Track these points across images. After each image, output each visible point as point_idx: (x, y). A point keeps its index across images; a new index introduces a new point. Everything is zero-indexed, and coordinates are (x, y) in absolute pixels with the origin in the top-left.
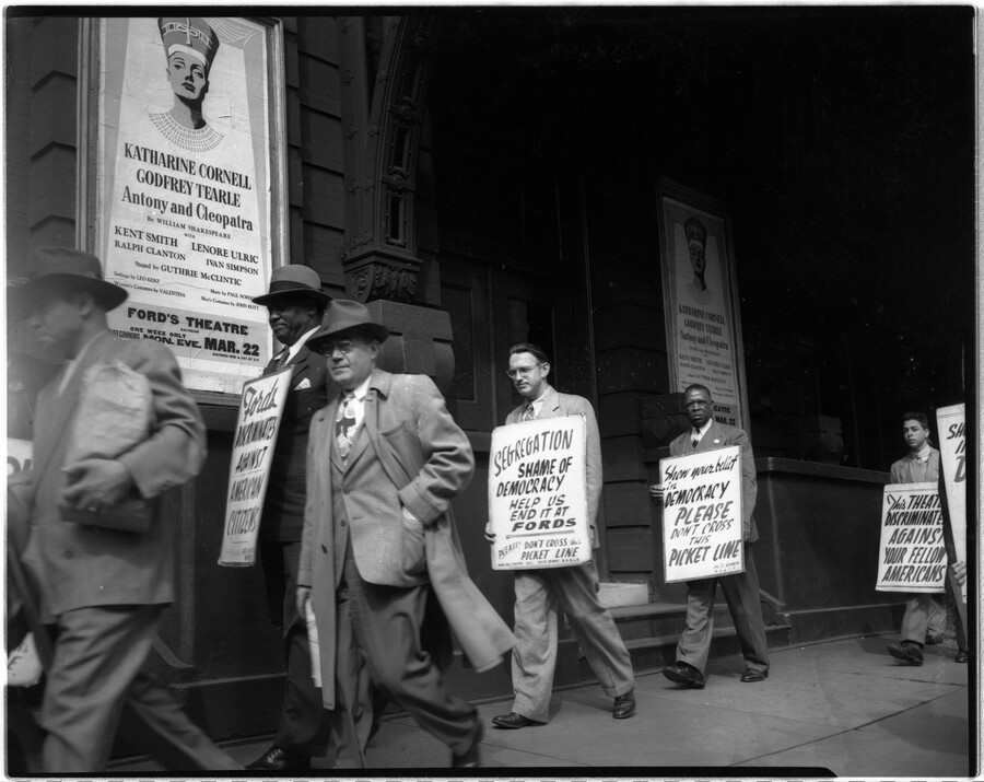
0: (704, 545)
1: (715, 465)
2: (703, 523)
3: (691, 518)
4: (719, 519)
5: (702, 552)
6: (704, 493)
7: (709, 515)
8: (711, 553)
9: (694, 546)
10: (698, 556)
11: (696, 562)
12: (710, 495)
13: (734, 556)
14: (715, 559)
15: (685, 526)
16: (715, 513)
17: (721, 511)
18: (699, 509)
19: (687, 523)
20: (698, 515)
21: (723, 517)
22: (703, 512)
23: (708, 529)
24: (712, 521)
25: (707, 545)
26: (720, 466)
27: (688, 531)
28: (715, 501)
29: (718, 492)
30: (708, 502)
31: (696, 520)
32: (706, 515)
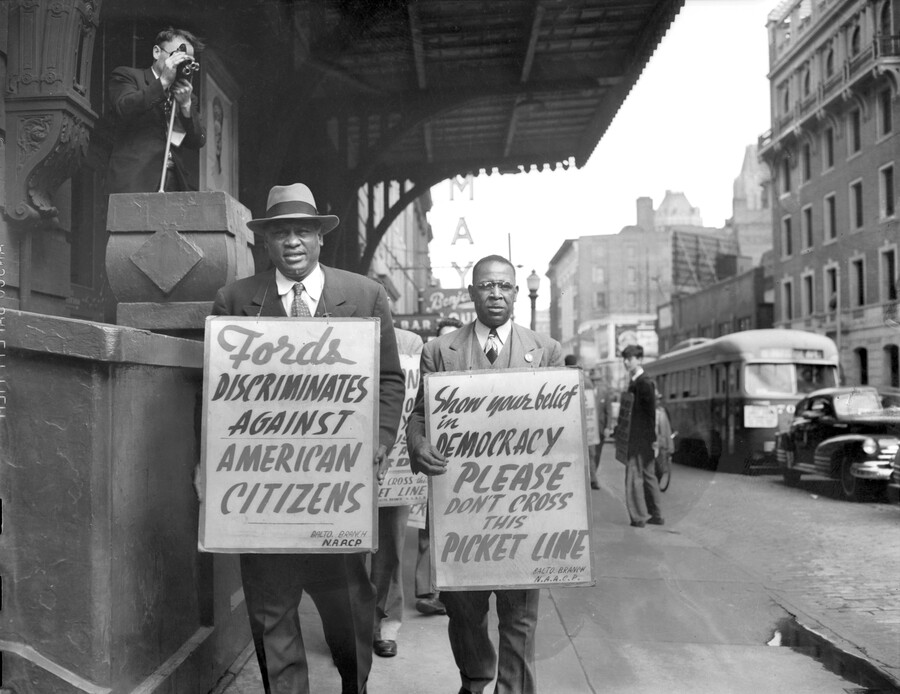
0: (512, 531)
1: (534, 396)
2: (510, 495)
3: (489, 482)
4: (543, 490)
5: (509, 544)
6: (513, 443)
7: (522, 480)
8: (526, 547)
9: (493, 532)
10: (500, 549)
11: (496, 558)
12: (525, 446)
13: (575, 556)
14: (535, 557)
15: (475, 496)
16: (534, 480)
17: (547, 477)
18: (504, 468)
19: (477, 489)
20: (500, 479)
21: (550, 487)
22: (511, 475)
23: (519, 506)
24: (528, 492)
25: (522, 531)
26: (544, 401)
27: (480, 504)
28: (536, 459)
29: (541, 443)
30: (521, 459)
31: (497, 487)
32: (516, 480)
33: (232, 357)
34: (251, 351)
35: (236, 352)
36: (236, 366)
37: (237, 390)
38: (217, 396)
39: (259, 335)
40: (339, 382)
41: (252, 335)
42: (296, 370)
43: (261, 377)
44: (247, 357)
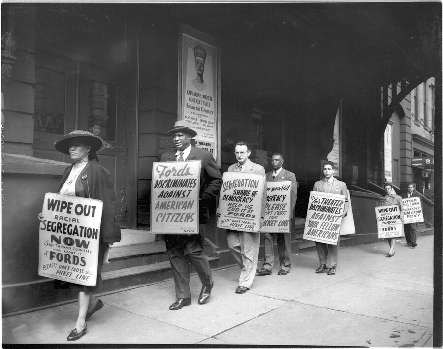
0: (275, 219)
1: (281, 188)
2: (275, 211)
3: (270, 208)
4: (281, 210)
5: (274, 222)
6: (276, 198)
7: (277, 208)
8: (277, 223)
9: (271, 219)
10: (272, 224)
11: (271, 226)
12: (278, 200)
13: (286, 226)
14: (279, 226)
15: (268, 211)
16: (280, 207)
17: (282, 207)
18: (274, 205)
19: (268, 209)
20: (273, 207)
21: (283, 209)
22: (275, 206)
23: (276, 214)
24: (278, 210)
25: (276, 220)
26: (283, 189)
27: (269, 213)
28: (280, 203)
29: (281, 199)
30: (277, 202)
31: (272, 209)
32: (276, 207)
33: (159, 175)
34: (164, 173)
35: (161, 173)
36: (160, 177)
37: (160, 185)
38: (155, 187)
39: (167, 167)
40: (188, 181)
41: (165, 167)
42: (176, 178)
43: (167, 180)
44: (163, 174)
